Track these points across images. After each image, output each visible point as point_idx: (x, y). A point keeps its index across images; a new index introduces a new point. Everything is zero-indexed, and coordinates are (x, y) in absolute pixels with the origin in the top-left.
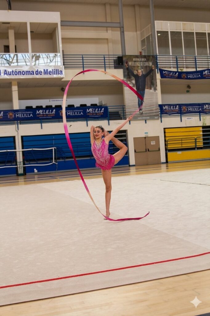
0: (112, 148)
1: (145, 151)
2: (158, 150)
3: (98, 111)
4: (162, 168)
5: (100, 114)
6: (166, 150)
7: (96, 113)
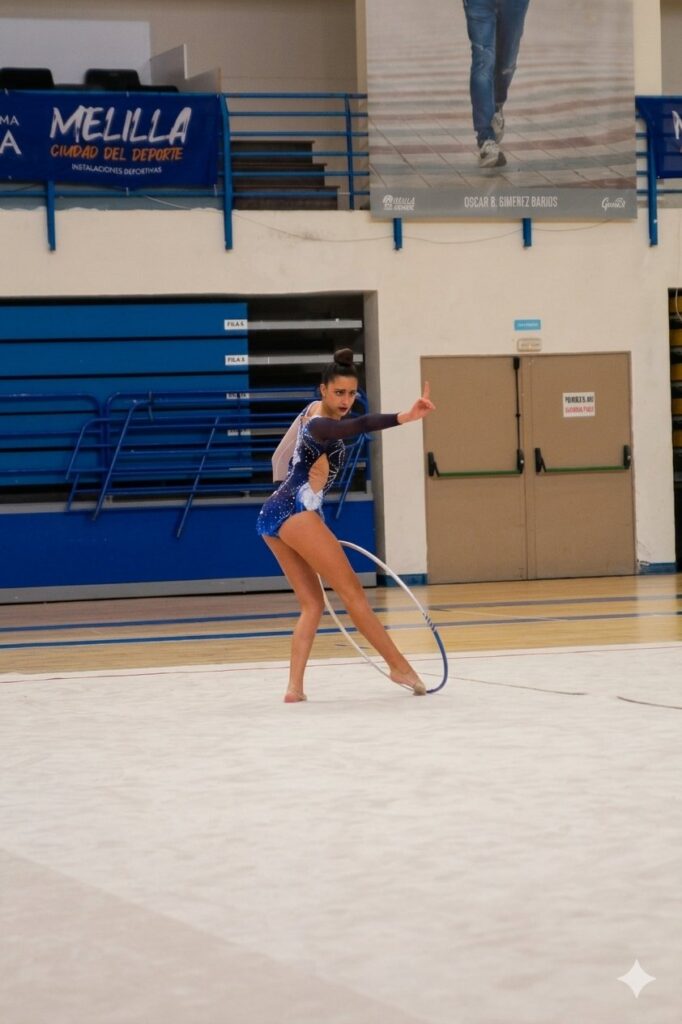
0: (247, 433)
1: (510, 464)
2: (618, 461)
3: (144, 127)
4: (641, 606)
5: (162, 155)
7: (128, 147)
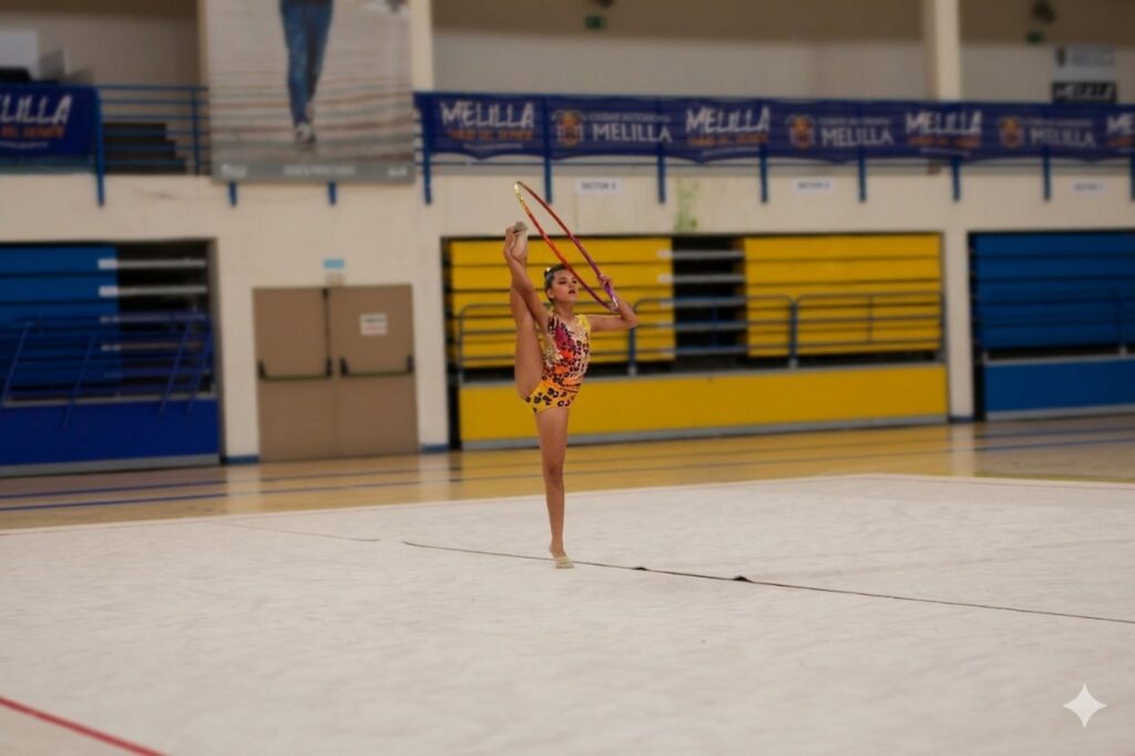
0: (117, 348)
2: (401, 365)
3: (34, 110)
5: (47, 133)
6: (453, 369)
7: (21, 126)
